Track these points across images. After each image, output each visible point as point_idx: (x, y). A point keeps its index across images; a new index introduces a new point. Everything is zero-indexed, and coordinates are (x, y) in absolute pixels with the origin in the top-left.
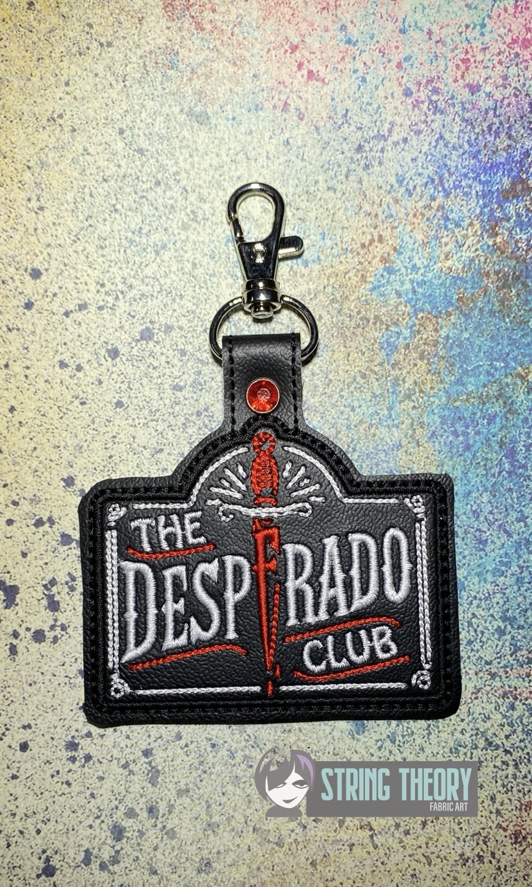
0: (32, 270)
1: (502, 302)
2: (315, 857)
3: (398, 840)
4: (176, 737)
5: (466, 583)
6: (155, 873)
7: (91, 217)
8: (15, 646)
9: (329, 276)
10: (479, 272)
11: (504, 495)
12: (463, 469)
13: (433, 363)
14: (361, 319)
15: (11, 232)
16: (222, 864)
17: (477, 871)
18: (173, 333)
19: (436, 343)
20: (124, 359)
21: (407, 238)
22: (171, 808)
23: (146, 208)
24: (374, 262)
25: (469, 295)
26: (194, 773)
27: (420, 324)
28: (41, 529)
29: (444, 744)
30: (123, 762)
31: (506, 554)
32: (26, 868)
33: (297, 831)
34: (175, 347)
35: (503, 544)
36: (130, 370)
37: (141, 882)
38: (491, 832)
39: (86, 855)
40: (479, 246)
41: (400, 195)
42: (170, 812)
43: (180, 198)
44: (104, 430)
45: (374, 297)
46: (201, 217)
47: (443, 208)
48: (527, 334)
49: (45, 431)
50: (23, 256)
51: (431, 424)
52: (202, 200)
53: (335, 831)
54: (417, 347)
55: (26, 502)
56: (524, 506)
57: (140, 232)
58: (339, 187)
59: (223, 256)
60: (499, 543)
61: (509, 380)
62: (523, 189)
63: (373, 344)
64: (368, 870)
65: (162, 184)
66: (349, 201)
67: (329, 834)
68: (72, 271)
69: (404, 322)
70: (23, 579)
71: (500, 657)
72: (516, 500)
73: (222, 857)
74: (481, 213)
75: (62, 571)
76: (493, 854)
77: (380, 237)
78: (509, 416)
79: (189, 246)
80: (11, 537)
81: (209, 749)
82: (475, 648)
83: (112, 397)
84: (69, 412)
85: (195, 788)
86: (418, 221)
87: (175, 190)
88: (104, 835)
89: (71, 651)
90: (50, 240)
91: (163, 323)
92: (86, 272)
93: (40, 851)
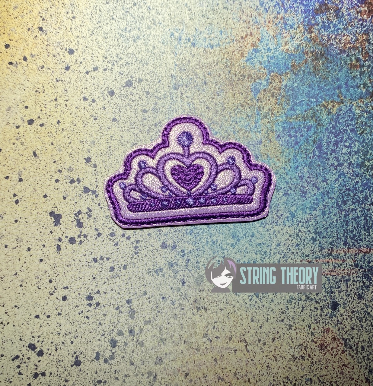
0: (69, 49)
1: (314, 67)
2: (216, 357)
3: (260, 348)
4: (144, 293)
5: (296, 214)
6: (133, 364)
7: (100, 22)
8: (60, 246)
9: (224, 54)
10: (303, 52)
11: (316, 168)
12: (294, 154)
13: (279, 99)
14: (241, 76)
15: (58, 30)
16: (168, 360)
17: (301, 364)
18: (142, 83)
19: (280, 89)
20: (117, 96)
21: (265, 34)
22: (141, 330)
23: (129, 17)
24: (248, 46)
25: (297, 64)
26: (153, 312)
27: (272, 79)
28: (73, 185)
29: (284, 298)
30: (116, 306)
31: (317, 199)
32: (65, 362)
33: (207, 343)
34: (143, 90)
35: (315, 194)
36: (120, 102)
37: (126, 369)
38: (308, 344)
39: (97, 355)
40: (302, 38)
41: (261, 11)
42: (141, 333)
43: (146, 12)
44: (106, 133)
45: (248, 64)
46: (157, 22)
47: (284, 18)
48: (328, 84)
49: (75, 133)
50: (65, 42)
51: (277, 131)
52: (158, 13)
53: (227, 343)
54: (270, 91)
55: (66, 171)
56: (326, 174)
57: (125, 30)
58: (230, 7)
59: (169, 43)
60: (313, 193)
61: (318, 108)
62: (325, 9)
63: (247, 89)
64: (244, 363)
65: (137, 5)
66: (235, 14)
67: (224, 345)
68: (90, 50)
69: (264, 78)
70: (64, 211)
71: (313, 253)
72: (322, 171)
73: (168, 356)
74: (304, 21)
75: (84, 207)
76: (309, 356)
77: (251, 33)
78: (318, 127)
79: (151, 38)
80: (57, 189)
81: (161, 300)
82: (300, 248)
83: (110, 116)
84: (88, 124)
85: (154, 320)
86: (271, 25)
87: (144, 8)
88: (106, 344)
89: (89, 248)
90: (78, 34)
91: (138, 78)
92: (97, 51)
93: (73, 353)
